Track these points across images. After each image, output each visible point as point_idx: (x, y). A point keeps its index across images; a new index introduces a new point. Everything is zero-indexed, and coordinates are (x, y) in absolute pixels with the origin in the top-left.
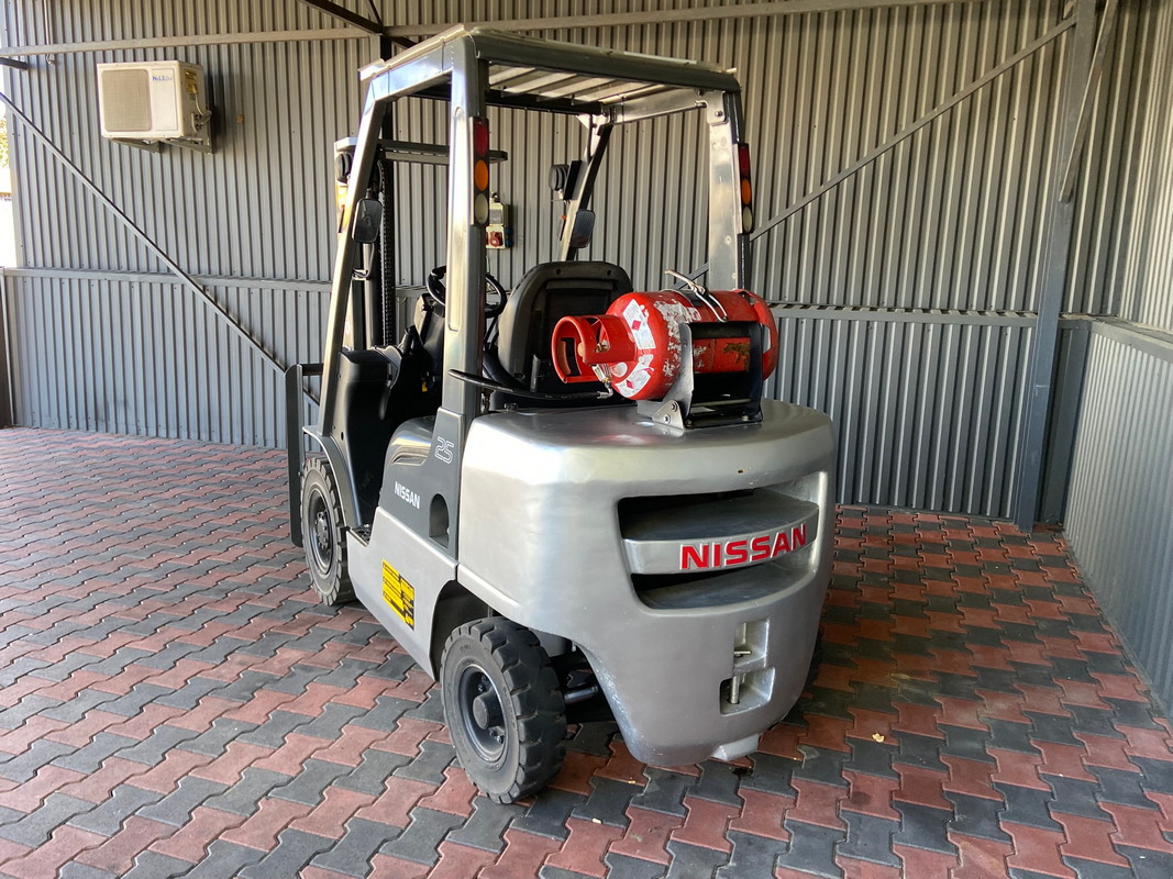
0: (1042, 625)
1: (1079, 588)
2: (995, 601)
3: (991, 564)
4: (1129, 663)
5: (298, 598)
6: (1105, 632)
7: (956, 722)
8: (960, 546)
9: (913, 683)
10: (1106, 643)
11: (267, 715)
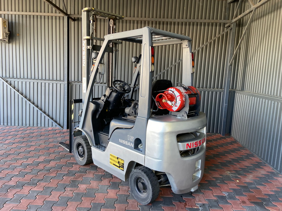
0: (243, 157)
1: (243, 148)
2: (231, 152)
3: (224, 144)
4: (266, 164)
5: (72, 169)
6: (256, 157)
7: (246, 181)
8: (214, 140)
9: (232, 173)
10: (258, 160)
11: (90, 204)
